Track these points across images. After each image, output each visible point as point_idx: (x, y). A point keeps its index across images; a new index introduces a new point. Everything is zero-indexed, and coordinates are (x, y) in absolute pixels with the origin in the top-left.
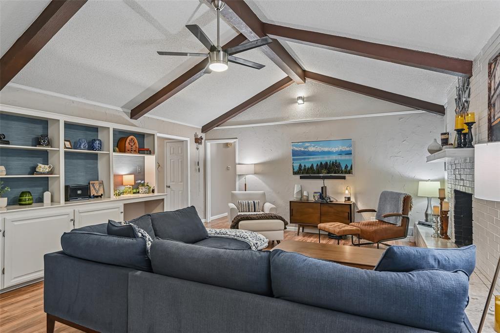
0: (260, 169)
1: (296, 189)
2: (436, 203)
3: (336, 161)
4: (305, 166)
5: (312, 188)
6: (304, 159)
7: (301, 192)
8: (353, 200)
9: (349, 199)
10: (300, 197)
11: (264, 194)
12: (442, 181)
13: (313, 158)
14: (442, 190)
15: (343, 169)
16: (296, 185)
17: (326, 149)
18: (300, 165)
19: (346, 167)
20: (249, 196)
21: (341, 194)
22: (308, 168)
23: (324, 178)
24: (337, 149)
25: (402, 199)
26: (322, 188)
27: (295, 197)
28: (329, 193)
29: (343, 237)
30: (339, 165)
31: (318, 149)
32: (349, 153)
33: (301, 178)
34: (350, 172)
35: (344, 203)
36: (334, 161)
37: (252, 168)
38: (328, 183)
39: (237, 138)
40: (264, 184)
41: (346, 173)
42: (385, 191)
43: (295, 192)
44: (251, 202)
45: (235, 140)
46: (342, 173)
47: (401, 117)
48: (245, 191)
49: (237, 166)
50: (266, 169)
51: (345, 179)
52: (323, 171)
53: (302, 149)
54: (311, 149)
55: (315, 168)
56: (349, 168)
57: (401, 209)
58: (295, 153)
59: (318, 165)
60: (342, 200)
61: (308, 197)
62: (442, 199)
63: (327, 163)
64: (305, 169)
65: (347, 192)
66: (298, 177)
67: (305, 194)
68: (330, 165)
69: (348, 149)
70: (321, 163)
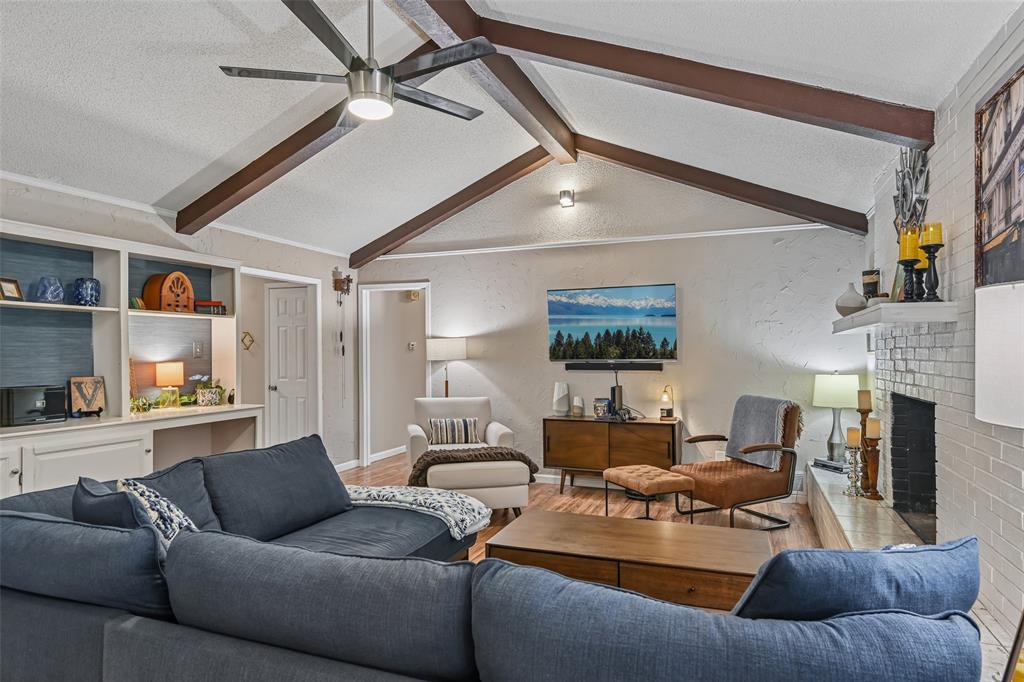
0: (478, 348)
1: (558, 392)
2: (852, 421)
3: (641, 329)
4: (570, 336)
5: (590, 389)
7: (568, 398)
8: (677, 414)
9: (670, 413)
10: (566, 409)
11: (487, 404)
12: (863, 373)
14: (864, 394)
15: (658, 347)
16: (557, 384)
17: (619, 302)
18: (559, 335)
19: (665, 343)
20: (455, 410)
21: (653, 402)
22: (577, 342)
23: (617, 368)
24: (643, 303)
25: (782, 413)
26: (613, 389)
27: (554, 410)
28: (628, 401)
29: (657, 497)
30: (648, 339)
31: (600, 300)
32: (670, 314)
33: (568, 367)
34: (672, 355)
35: (659, 422)
36: (638, 330)
37: (461, 347)
38: (626, 379)
39: (427, 280)
40: (487, 382)
41: (664, 356)
42: (745, 396)
43: (554, 400)
44: (458, 421)
45: (424, 285)
46: (655, 356)
47: (778, 238)
48: (447, 396)
49: (428, 340)
50: (494, 349)
51: (661, 370)
52: (611, 349)
53: (564, 300)
54: (584, 300)
55: (593, 343)
56: (670, 347)
57: (780, 436)
58: (554, 308)
59: (599, 335)
60: (655, 416)
61: (582, 409)
62: (864, 413)
63: (619, 332)
64: (570, 343)
65: (665, 398)
66: (561, 365)
67: (577, 402)
68: (627, 337)
69: (668, 305)
70: (607, 332)
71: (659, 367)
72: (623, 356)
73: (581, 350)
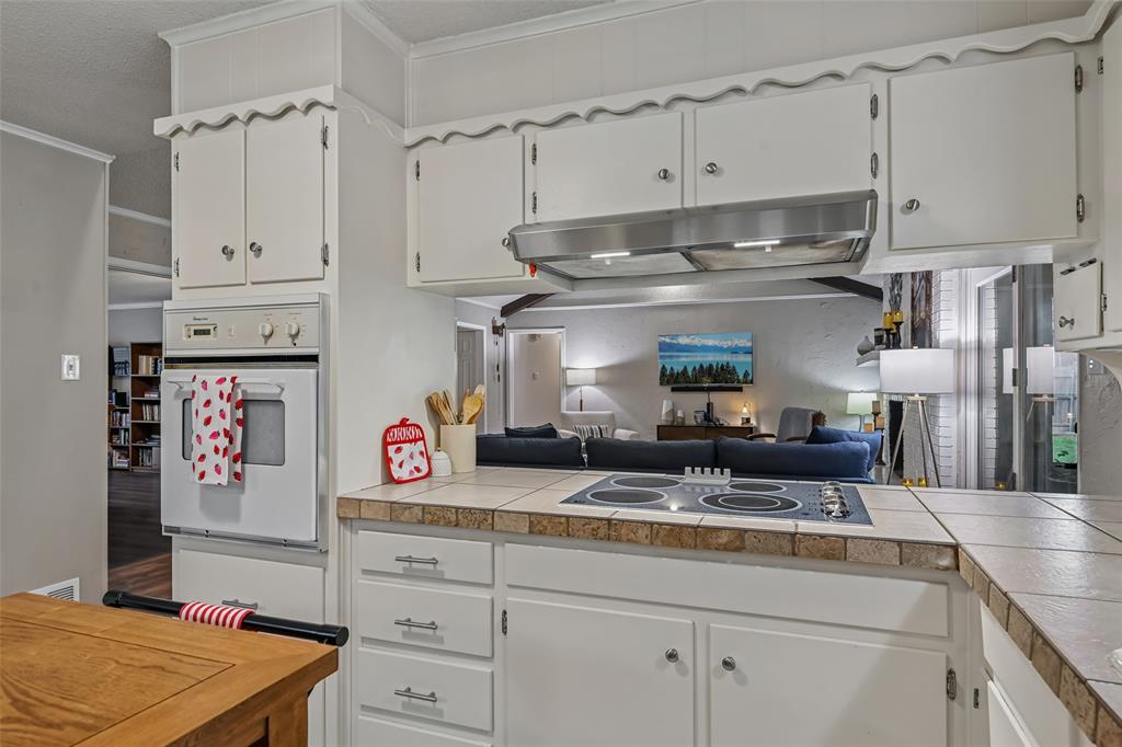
0: (604, 376)
1: (666, 407)
4: (672, 369)
5: (691, 406)
6: (671, 357)
7: (673, 412)
9: (748, 420)
10: (672, 419)
11: (613, 416)
13: (687, 356)
15: (741, 377)
16: (664, 401)
17: (710, 343)
18: (664, 367)
19: (746, 374)
20: (591, 419)
21: (736, 413)
23: (708, 390)
24: (729, 343)
26: (707, 405)
27: (663, 419)
28: (719, 413)
31: (696, 342)
32: (750, 351)
33: (674, 390)
35: (741, 426)
37: (592, 375)
38: (717, 398)
40: (610, 401)
43: (664, 412)
48: (581, 410)
49: (566, 371)
50: (616, 377)
51: (742, 392)
53: (670, 340)
54: (683, 341)
58: (663, 347)
60: (738, 422)
61: (685, 418)
62: (876, 415)
63: (711, 366)
64: (672, 374)
65: (745, 410)
66: (668, 389)
67: (680, 414)
69: (749, 344)
70: (701, 366)
71: (740, 389)
73: (681, 380)
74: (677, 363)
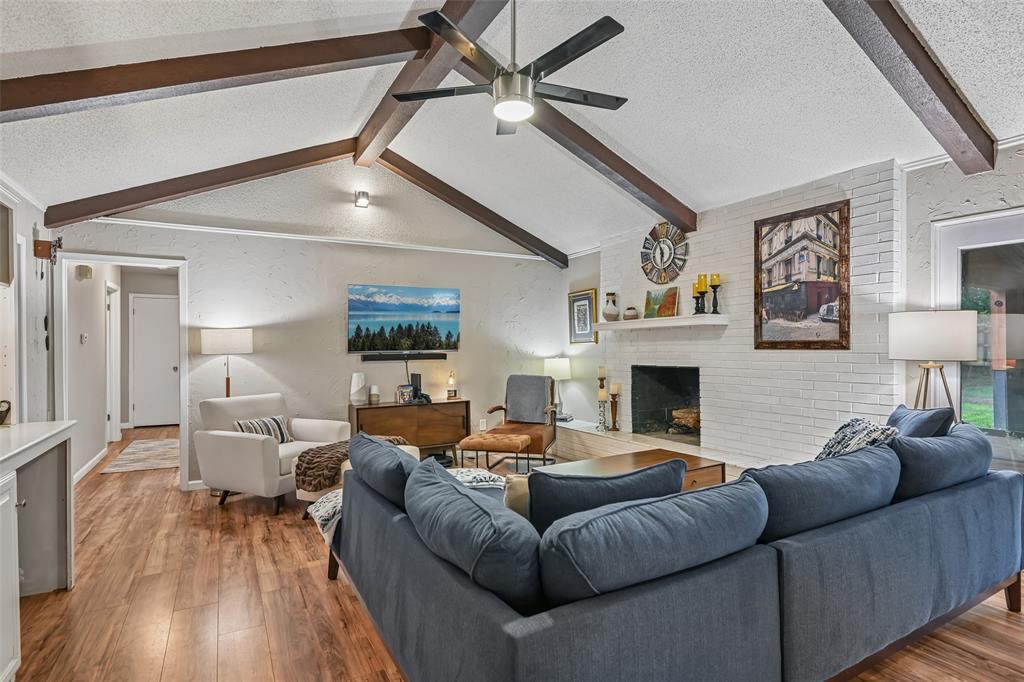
1: (356, 383)
3: (429, 324)
4: (367, 329)
5: (387, 380)
6: (366, 316)
7: (367, 388)
9: (455, 393)
10: (366, 398)
13: (384, 316)
15: (443, 339)
16: (355, 375)
17: (410, 300)
18: (358, 328)
19: (449, 335)
21: (441, 385)
22: (374, 335)
23: (405, 358)
24: (431, 301)
26: (413, 377)
30: (435, 332)
31: (394, 300)
32: (455, 311)
33: (365, 359)
34: (454, 346)
35: (446, 401)
36: (426, 324)
37: (247, 339)
39: (183, 259)
41: (448, 347)
43: (354, 390)
45: (183, 262)
46: (441, 347)
52: (403, 341)
53: (363, 298)
54: (380, 299)
55: (387, 335)
56: (454, 339)
58: (353, 306)
59: (393, 329)
60: (443, 397)
61: (381, 397)
63: (410, 326)
64: (367, 336)
65: (451, 381)
66: (357, 357)
67: (375, 390)
68: (417, 331)
69: (453, 302)
70: (400, 326)
71: (444, 357)
72: (413, 348)
73: (378, 341)
74: (374, 323)
